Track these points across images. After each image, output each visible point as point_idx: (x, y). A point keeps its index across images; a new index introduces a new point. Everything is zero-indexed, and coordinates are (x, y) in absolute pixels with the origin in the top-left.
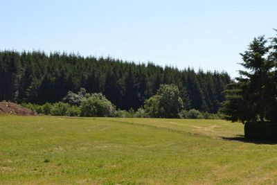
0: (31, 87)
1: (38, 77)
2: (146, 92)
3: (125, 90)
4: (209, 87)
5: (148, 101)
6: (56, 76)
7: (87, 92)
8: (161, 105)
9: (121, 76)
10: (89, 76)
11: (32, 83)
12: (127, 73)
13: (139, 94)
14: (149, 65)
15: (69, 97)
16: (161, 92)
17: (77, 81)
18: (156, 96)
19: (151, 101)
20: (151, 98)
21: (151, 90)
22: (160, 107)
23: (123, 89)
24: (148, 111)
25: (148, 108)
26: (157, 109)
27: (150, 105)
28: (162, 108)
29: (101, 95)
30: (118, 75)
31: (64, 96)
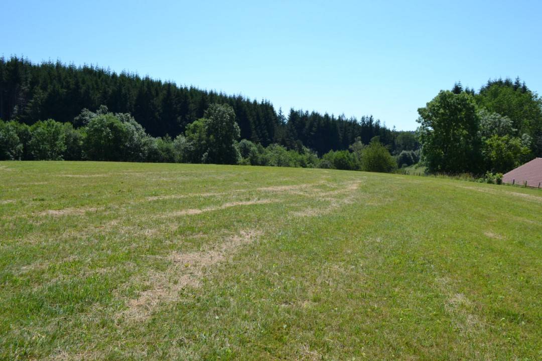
0: (33, 101)
1: (44, 88)
2: (188, 116)
3: (161, 111)
4: (258, 115)
5: (192, 125)
6: (68, 87)
7: (110, 111)
8: (209, 132)
9: (157, 94)
10: (113, 90)
11: (35, 96)
12: (165, 92)
13: (179, 118)
14: (191, 88)
15: (83, 116)
16: (209, 115)
17: (97, 96)
18: (203, 119)
19: (195, 126)
20: (195, 122)
21: (194, 114)
22: (208, 135)
23: (158, 111)
24: (191, 139)
25: (191, 135)
26: (204, 136)
27: (194, 131)
28: (212, 137)
29: (129, 115)
30: (154, 93)
31: (77, 115)
